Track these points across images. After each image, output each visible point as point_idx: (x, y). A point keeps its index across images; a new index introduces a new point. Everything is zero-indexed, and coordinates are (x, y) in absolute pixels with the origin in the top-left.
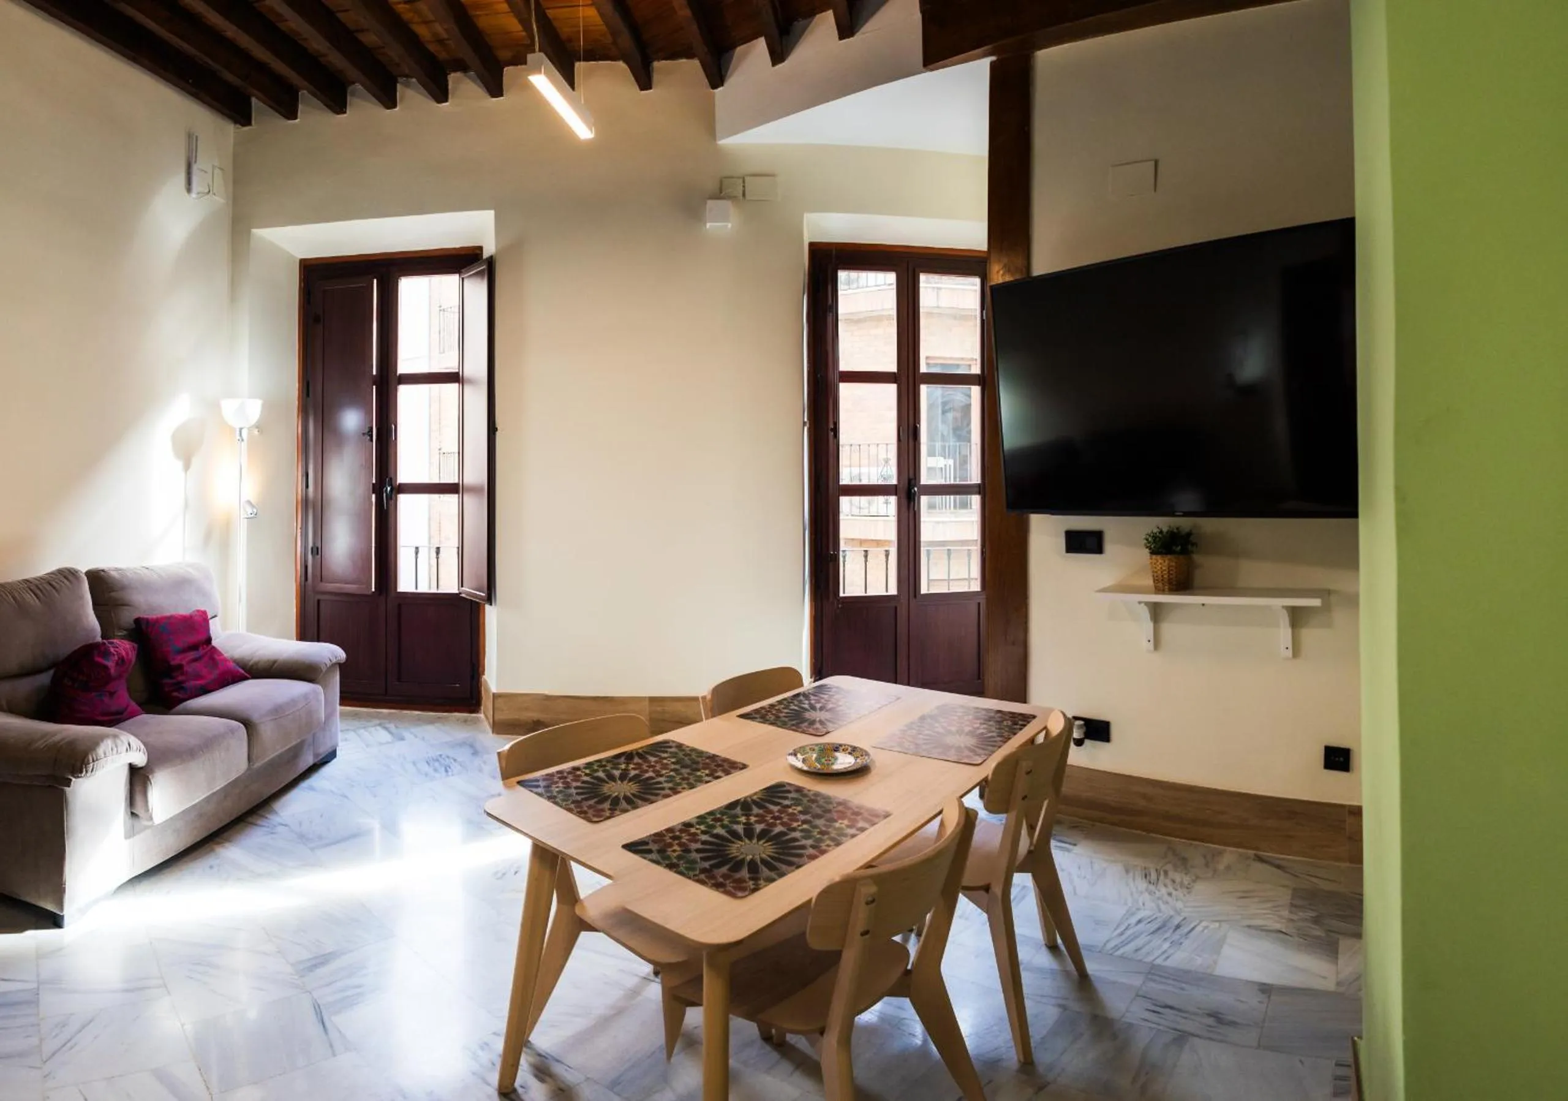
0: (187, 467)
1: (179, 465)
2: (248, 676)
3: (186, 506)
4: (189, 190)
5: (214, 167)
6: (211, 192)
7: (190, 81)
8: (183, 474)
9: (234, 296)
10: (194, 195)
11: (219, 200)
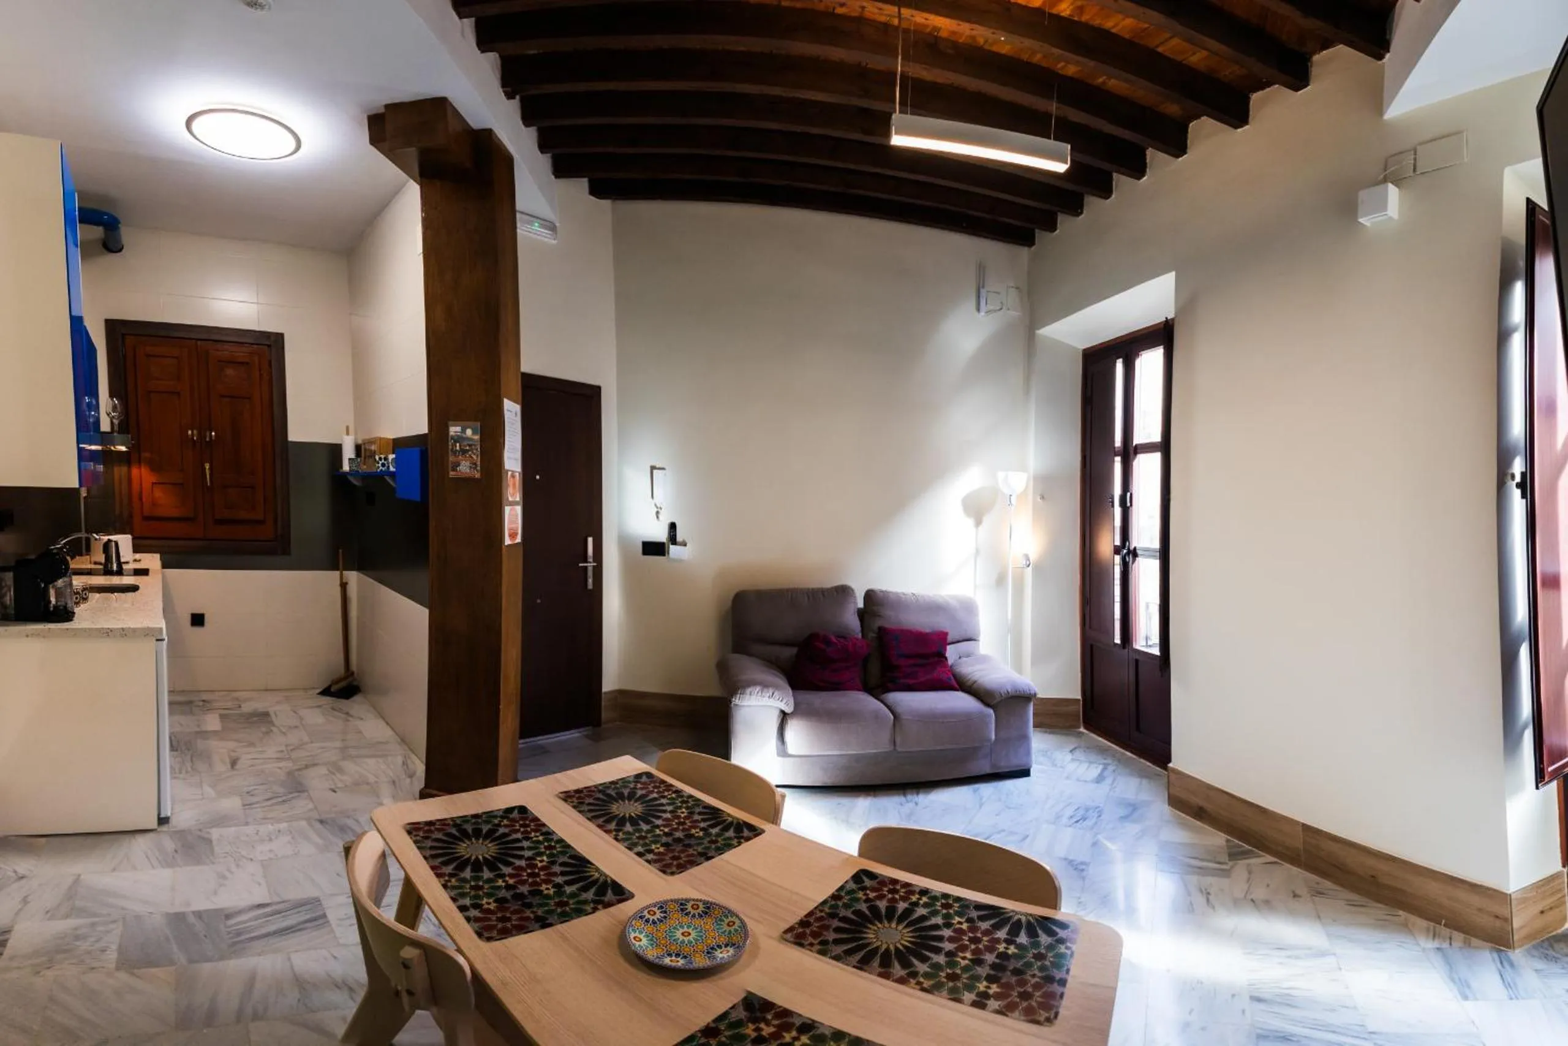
0: (978, 523)
1: (970, 522)
2: (957, 686)
3: (977, 551)
4: (978, 310)
5: (1008, 287)
6: (1004, 308)
7: (964, 225)
8: (974, 529)
9: (1027, 392)
10: (982, 314)
11: (1014, 314)
